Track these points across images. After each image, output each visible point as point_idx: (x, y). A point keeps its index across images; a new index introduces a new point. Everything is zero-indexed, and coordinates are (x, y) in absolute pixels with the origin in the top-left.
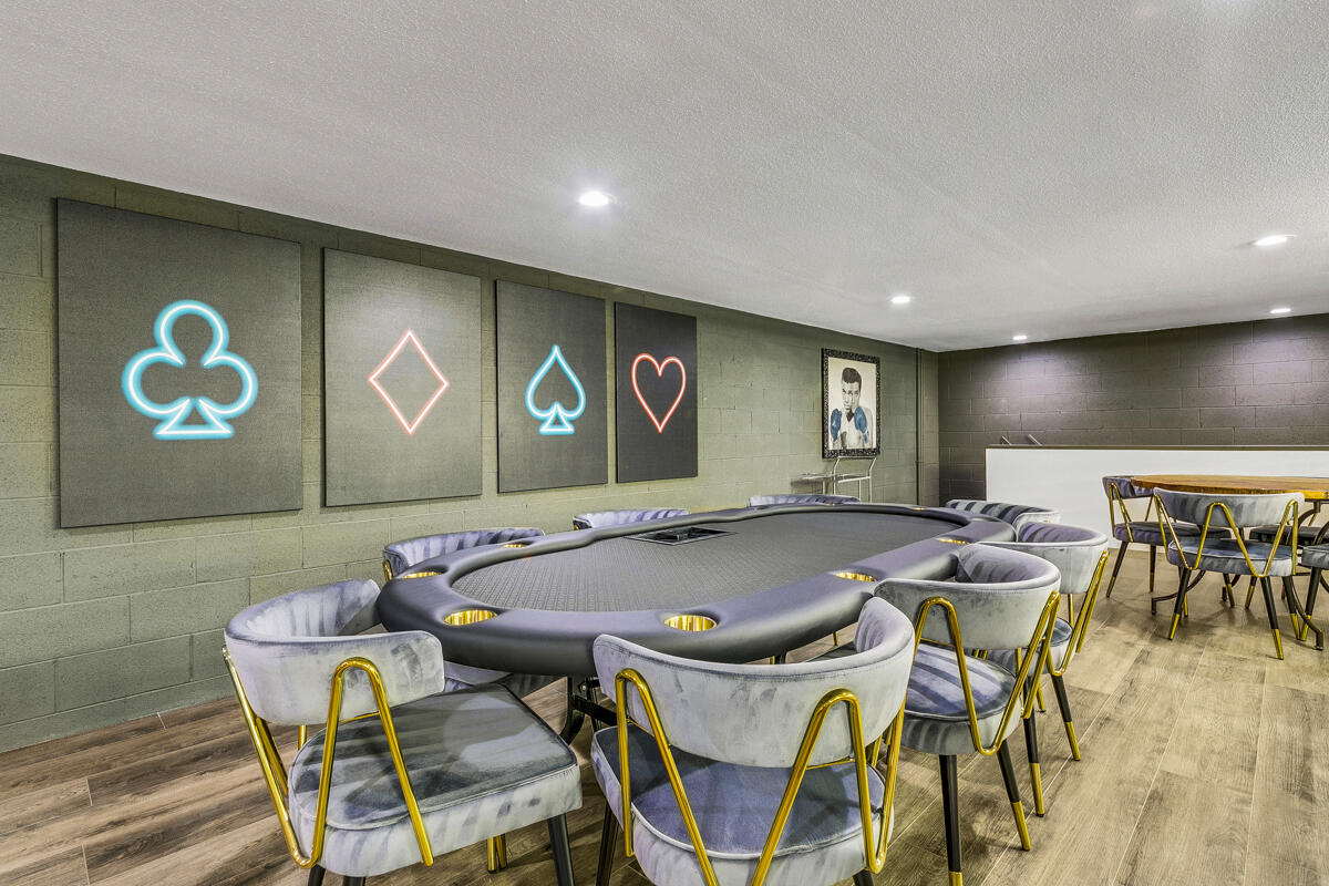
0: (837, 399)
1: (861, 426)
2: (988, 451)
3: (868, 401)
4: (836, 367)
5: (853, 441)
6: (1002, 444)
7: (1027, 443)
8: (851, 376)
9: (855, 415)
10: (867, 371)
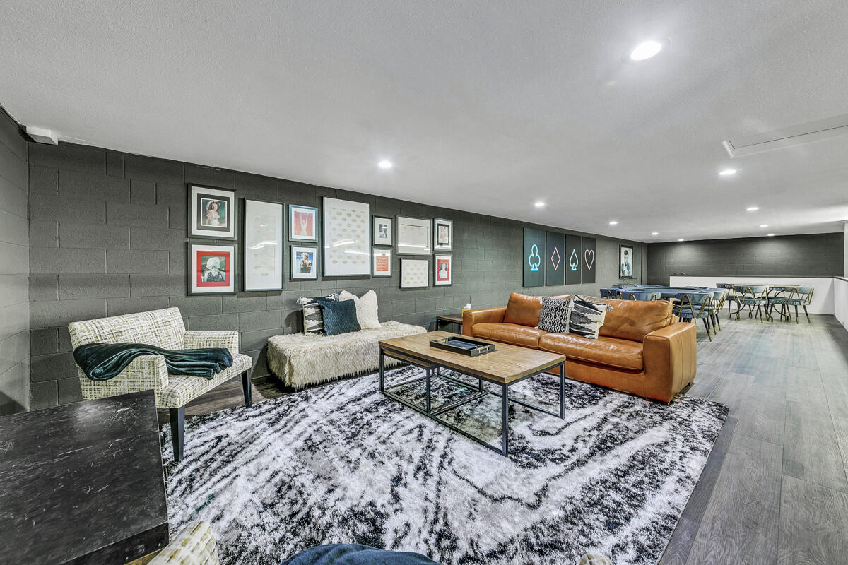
0: (623, 262)
1: (628, 269)
2: (671, 277)
3: (630, 261)
4: (623, 250)
5: (626, 274)
6: (675, 275)
7: (682, 275)
8: (626, 253)
9: (627, 265)
10: (630, 251)
